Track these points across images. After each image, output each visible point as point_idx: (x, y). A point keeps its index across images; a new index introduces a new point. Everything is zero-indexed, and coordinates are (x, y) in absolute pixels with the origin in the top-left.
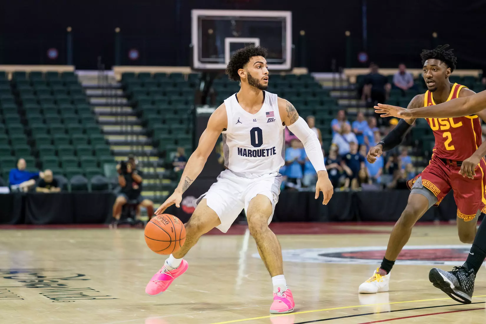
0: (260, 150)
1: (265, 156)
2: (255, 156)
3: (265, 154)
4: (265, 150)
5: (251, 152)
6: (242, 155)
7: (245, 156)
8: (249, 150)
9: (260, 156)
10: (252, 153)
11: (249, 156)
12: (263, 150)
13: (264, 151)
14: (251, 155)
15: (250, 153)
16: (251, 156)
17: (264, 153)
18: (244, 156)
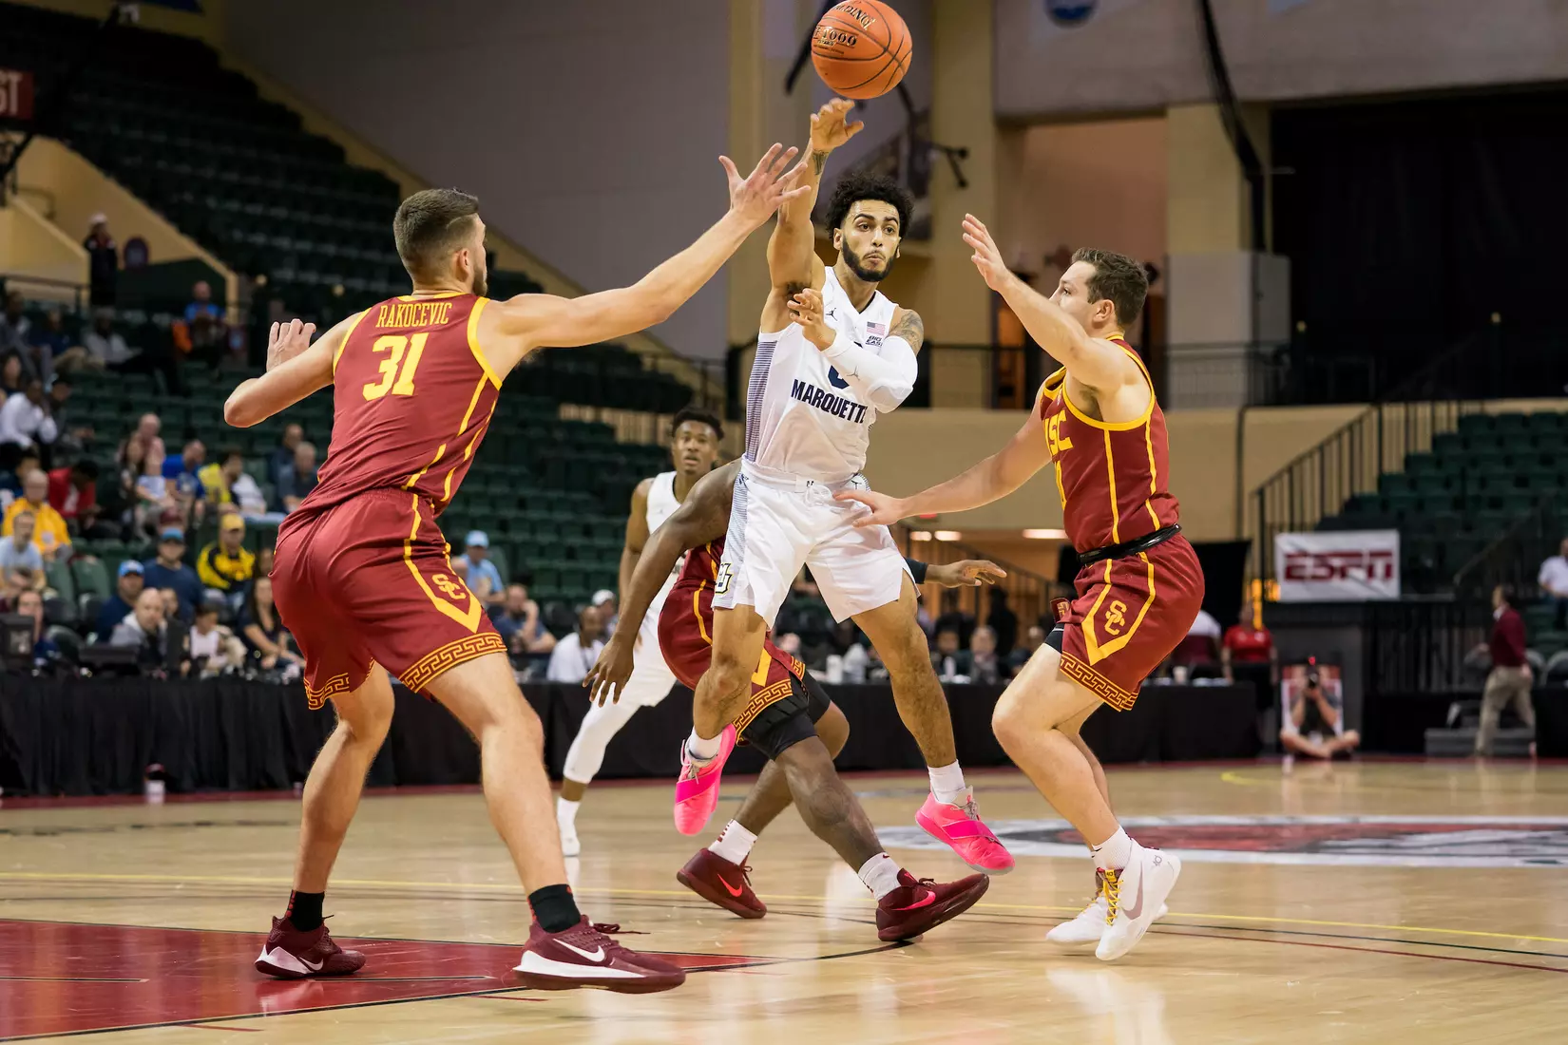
0: (842, 400)
1: (843, 417)
2: (826, 410)
3: (846, 413)
4: (848, 403)
5: (822, 397)
6: (799, 398)
7: (807, 400)
8: (819, 391)
9: (835, 414)
10: (822, 400)
11: (813, 404)
12: (847, 402)
13: (847, 406)
14: (820, 401)
15: (820, 399)
16: (817, 406)
17: (846, 409)
18: (804, 400)
